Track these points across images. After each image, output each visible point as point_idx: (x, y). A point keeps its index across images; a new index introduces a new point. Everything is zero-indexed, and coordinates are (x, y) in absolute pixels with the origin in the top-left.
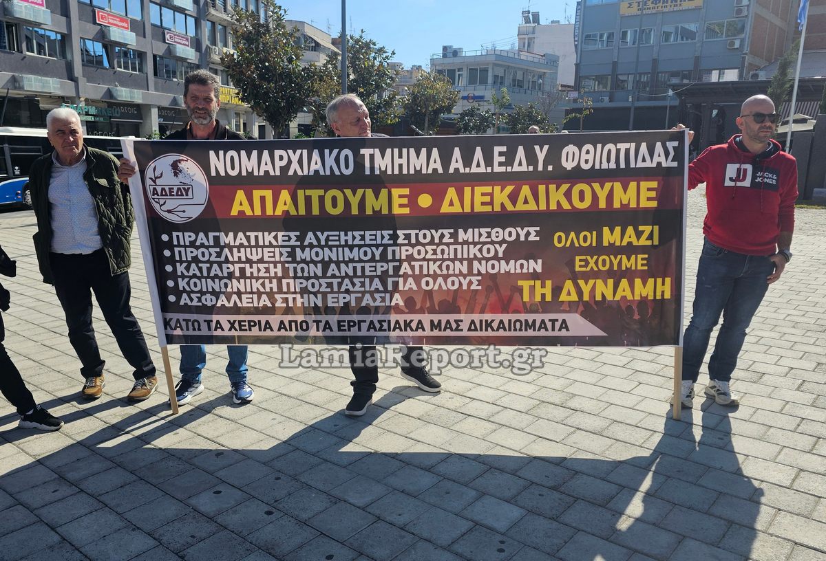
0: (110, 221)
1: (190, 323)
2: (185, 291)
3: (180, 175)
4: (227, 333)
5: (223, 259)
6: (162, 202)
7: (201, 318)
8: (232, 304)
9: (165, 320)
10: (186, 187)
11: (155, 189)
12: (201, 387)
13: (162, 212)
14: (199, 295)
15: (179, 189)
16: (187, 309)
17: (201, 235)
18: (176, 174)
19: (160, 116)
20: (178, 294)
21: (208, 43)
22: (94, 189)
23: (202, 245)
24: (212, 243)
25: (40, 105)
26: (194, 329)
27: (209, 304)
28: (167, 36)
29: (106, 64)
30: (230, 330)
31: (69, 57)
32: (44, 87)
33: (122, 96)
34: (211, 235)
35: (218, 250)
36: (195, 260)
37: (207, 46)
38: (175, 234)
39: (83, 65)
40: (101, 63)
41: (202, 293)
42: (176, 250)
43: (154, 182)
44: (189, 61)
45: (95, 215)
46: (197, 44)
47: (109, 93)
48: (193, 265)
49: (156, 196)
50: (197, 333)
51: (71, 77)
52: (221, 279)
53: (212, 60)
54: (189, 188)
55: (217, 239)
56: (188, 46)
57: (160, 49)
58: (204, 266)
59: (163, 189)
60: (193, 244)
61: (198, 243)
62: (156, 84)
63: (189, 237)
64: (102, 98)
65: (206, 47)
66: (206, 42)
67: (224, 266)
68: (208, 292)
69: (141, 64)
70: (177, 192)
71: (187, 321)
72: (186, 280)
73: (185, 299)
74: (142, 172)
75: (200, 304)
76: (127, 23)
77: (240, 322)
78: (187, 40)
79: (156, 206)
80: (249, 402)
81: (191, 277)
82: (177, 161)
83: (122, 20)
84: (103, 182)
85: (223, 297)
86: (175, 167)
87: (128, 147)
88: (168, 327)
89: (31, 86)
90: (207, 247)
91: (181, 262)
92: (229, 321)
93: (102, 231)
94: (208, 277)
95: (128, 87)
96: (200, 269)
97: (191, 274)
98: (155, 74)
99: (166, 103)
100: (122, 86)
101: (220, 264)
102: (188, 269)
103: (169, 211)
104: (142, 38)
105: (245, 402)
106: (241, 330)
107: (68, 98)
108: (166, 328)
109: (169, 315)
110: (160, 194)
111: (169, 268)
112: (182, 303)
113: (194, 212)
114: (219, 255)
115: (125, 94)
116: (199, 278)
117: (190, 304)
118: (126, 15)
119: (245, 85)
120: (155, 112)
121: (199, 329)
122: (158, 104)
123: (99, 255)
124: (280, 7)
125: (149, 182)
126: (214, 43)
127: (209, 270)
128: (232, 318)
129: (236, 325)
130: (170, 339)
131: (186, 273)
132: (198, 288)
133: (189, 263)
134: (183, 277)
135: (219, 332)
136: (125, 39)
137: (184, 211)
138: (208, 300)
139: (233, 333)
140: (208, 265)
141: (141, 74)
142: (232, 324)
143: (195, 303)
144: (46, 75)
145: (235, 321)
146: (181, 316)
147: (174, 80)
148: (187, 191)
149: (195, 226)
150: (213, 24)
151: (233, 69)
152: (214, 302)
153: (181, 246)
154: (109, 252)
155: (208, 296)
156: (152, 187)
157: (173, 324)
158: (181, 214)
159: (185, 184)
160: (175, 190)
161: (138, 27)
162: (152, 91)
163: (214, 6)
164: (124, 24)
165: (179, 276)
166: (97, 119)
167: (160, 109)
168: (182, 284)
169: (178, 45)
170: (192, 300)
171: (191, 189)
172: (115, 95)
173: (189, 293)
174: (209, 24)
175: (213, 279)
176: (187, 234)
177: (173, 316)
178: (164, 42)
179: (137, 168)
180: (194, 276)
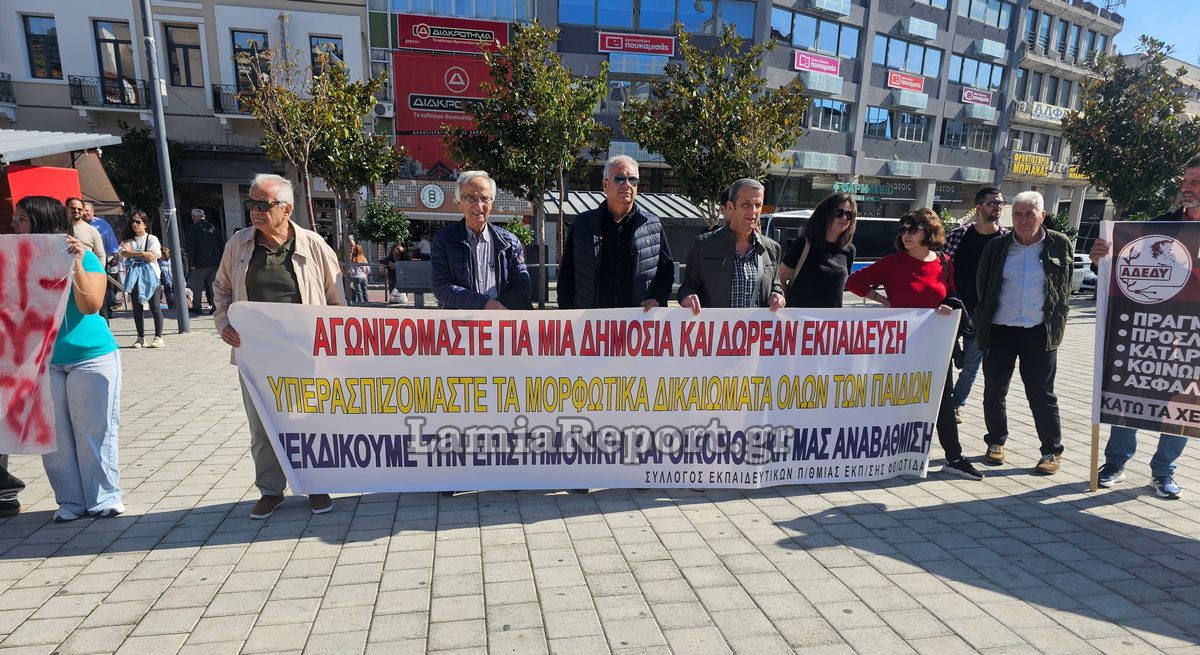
0: (1055, 298)
1: (1131, 406)
2: (1133, 372)
3: (1160, 257)
4: (1173, 421)
5: (1189, 343)
6: (1131, 282)
7: (1146, 401)
8: (1187, 392)
9: (1103, 398)
10: (1164, 269)
11: (1126, 269)
12: (1123, 476)
13: (1128, 292)
14: (1150, 378)
15: (1155, 270)
16: (1132, 390)
17: (1170, 317)
18: (1155, 256)
19: (937, 193)
20: (1125, 374)
21: (1014, 97)
22: (1048, 267)
23: (1168, 328)
24: (1180, 326)
25: (813, 184)
26: (1135, 412)
27: (1160, 388)
28: (965, 94)
29: (888, 134)
30: (1178, 418)
31: (851, 129)
32: (821, 164)
33: (899, 171)
34: (1181, 318)
35: (1186, 334)
36: (1156, 342)
37: (1013, 101)
38: (1137, 315)
39: (864, 137)
40: (883, 132)
41: (1154, 376)
42: (1135, 331)
43: (1128, 262)
44: (985, 123)
45: (1045, 291)
46: (1000, 102)
47: (886, 168)
48: (1151, 348)
49: (1126, 276)
50: (1137, 416)
51: (850, 153)
52: (1181, 364)
53: (1016, 120)
54: (1167, 270)
55: (1187, 323)
56: (988, 104)
57: (952, 110)
58: (1164, 350)
59: (1136, 270)
60: (1156, 326)
61: (1163, 326)
62: (940, 154)
63: (1154, 318)
64: (878, 174)
65: (1011, 105)
66: (1012, 96)
67: (1189, 351)
68: (1161, 376)
69: (927, 131)
70: (1152, 273)
71: (1128, 403)
72: (1139, 361)
73: (1131, 381)
74: (1117, 251)
75: (1149, 388)
76: (921, 83)
77: (1192, 412)
78: (989, 96)
79: (1123, 286)
80: (1177, 498)
81: (1145, 360)
82: (1159, 243)
83: (915, 80)
84: (1056, 261)
85: (1178, 383)
86: (1156, 250)
87: (1107, 228)
88: (1105, 406)
89: (809, 163)
90: (1173, 331)
91: (1137, 342)
92: (1179, 410)
93: (1046, 308)
94: (1166, 361)
95: (908, 160)
96: (1159, 353)
97: (1145, 356)
98: (941, 142)
99: (947, 177)
100: (901, 158)
101: (1184, 349)
102: (1143, 351)
103: (1137, 292)
104: (935, 100)
105: (1172, 497)
106: (1191, 420)
107: (842, 175)
108: (1102, 407)
109: (1108, 395)
110: (1131, 274)
111: (1121, 348)
112: (1127, 384)
113: (1166, 294)
114: (1185, 339)
115: (903, 168)
116: (1155, 361)
117: (1136, 385)
118: (922, 73)
119: (1089, 151)
120: (932, 188)
121: (1141, 413)
122: (937, 178)
123: (1039, 329)
124: (1161, 45)
125: (1121, 262)
126: (1022, 96)
127: (1169, 353)
128: (1183, 406)
129: (1187, 415)
130: (1104, 418)
131: (1140, 355)
132: (1151, 371)
133: (1147, 345)
134: (1135, 357)
135: (1165, 420)
136: (915, 103)
137: (1155, 293)
138: (1160, 385)
139: (1181, 422)
140: (1170, 349)
141: (925, 143)
142: (1182, 414)
143: (1143, 386)
144: (825, 151)
145: (1186, 411)
146: (1122, 397)
147: (963, 148)
148: (1163, 273)
149: (1162, 308)
150: (1026, 71)
151: (1077, 133)
152: (1165, 388)
153: (1143, 327)
154: (1049, 328)
155: (1161, 381)
156: (1123, 268)
157: (1111, 404)
158: (1151, 296)
159: (1163, 265)
160: (1150, 272)
161: (932, 87)
162: (933, 163)
163: (1032, 48)
164: (918, 85)
165: (1131, 357)
166: (868, 199)
167: (939, 184)
168: (1132, 365)
169: (976, 105)
170: (1139, 382)
171: (1169, 272)
172: (892, 169)
173: (1137, 376)
174: (1020, 73)
175: (1171, 364)
176: (1151, 316)
177: (1113, 396)
178: (960, 101)
179: (1111, 248)
180: (1150, 358)
